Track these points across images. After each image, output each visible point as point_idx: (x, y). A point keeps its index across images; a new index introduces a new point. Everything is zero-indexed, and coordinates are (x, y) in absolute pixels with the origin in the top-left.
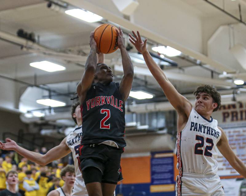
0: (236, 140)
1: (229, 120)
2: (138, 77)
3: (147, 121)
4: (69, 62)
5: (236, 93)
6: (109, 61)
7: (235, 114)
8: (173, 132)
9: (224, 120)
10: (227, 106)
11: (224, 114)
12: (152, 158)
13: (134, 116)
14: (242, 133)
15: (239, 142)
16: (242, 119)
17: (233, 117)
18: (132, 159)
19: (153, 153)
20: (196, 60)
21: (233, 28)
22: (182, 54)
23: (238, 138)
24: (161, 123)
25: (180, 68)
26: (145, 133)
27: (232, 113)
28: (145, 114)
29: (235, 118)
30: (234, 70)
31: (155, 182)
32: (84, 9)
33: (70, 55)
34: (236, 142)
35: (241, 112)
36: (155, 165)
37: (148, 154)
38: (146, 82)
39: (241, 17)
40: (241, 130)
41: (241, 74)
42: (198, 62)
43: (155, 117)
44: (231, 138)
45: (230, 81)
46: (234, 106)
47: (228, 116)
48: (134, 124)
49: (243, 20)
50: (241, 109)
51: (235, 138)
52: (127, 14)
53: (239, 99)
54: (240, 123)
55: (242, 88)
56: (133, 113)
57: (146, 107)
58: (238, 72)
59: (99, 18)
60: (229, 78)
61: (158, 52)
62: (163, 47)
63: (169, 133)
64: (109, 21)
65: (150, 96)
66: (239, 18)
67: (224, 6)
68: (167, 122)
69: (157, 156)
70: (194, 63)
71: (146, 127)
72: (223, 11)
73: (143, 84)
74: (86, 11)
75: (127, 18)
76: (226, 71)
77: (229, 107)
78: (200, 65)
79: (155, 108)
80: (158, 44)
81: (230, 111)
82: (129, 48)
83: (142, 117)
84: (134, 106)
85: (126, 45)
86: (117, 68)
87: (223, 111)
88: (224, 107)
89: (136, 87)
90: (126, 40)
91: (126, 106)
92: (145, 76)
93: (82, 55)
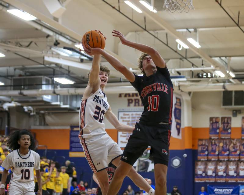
0: (137, 121)
1: (132, 105)
2: (62, 67)
3: (69, 102)
4: (8, 51)
6: (41, 52)
7: (137, 101)
9: (129, 105)
10: (131, 94)
11: (129, 100)
12: (72, 131)
13: (59, 96)
17: (135, 103)
18: (55, 130)
19: (72, 127)
21: (139, 34)
26: (67, 111)
27: (135, 100)
28: (67, 96)
29: (137, 104)
31: (73, 149)
32: (22, 10)
33: (9, 45)
36: (74, 136)
37: (68, 128)
38: (69, 72)
39: (145, 26)
43: (75, 99)
44: (134, 119)
47: (132, 102)
48: (58, 103)
49: (147, 29)
52: (56, 16)
56: (58, 95)
57: (68, 90)
59: (34, 18)
61: (79, 48)
64: (42, 21)
65: (72, 82)
66: (144, 28)
69: (75, 129)
71: (68, 106)
72: (132, 21)
73: (67, 72)
74: (23, 12)
75: (56, 19)
76: (131, 68)
77: (133, 95)
79: (75, 92)
80: (79, 42)
81: (133, 98)
82: (57, 44)
83: (64, 98)
84: (58, 90)
85: (55, 41)
86: (47, 59)
87: (128, 98)
88: (129, 95)
89: (61, 75)
90: (54, 37)
91: (53, 89)
92: (69, 67)
93: (19, 46)
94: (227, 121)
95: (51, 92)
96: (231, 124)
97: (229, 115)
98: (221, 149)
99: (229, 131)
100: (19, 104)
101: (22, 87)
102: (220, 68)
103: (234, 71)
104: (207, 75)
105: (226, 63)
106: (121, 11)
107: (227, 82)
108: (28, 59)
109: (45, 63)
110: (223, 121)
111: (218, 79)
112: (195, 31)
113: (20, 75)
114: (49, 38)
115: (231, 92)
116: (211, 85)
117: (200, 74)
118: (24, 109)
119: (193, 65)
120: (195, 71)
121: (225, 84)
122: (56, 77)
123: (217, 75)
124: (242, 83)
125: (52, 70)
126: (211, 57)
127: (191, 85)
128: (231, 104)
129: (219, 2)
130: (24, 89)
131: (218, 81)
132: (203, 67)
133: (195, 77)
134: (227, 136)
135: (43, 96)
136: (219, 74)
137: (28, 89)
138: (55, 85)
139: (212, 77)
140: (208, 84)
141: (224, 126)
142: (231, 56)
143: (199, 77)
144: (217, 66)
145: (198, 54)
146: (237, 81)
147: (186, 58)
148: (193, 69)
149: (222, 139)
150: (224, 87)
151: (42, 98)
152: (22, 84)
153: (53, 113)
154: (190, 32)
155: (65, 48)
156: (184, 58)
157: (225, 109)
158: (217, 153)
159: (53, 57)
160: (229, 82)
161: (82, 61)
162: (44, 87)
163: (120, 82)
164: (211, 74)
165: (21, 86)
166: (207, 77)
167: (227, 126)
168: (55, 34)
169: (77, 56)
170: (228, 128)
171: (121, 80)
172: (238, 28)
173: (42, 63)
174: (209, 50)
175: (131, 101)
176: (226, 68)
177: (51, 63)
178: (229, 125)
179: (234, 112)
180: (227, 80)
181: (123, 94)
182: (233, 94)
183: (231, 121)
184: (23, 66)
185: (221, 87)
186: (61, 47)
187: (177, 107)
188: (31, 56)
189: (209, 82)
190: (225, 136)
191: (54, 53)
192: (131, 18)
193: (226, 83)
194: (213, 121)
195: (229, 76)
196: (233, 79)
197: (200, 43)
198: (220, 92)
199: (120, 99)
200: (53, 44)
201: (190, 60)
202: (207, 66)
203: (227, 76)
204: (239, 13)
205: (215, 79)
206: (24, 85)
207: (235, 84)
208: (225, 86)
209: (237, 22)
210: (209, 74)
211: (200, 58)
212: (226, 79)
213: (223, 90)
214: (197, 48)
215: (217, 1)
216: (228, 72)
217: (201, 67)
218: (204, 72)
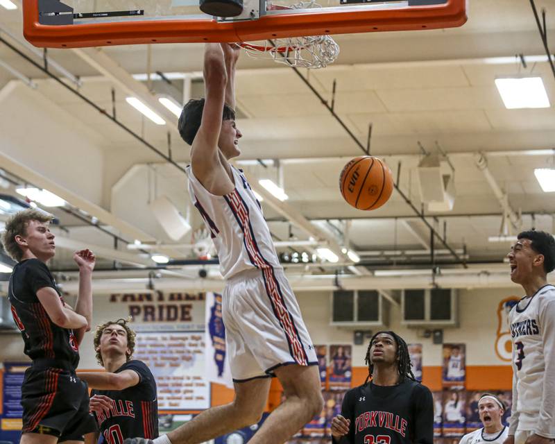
0: (151, 352)
1: (140, 318)
5: (155, 277)
7: (149, 310)
10: (137, 296)
11: (132, 308)
12: (7, 373)
14: (160, 342)
15: (155, 355)
16: (161, 319)
17: (146, 313)
19: (8, 365)
20: (90, 217)
21: (155, 170)
22: (67, 205)
23: (153, 349)
25: (62, 228)
27: (146, 308)
29: (149, 317)
30: (153, 240)
31: (11, 414)
34: (150, 356)
35: (161, 308)
36: (11, 385)
37: (1, 366)
39: (170, 152)
40: (159, 336)
41: (164, 247)
42: (94, 220)
44: (142, 349)
45: (145, 256)
46: (149, 297)
47: (138, 313)
49: (174, 159)
50: (161, 303)
51: (149, 348)
53: (158, 285)
54: (158, 325)
55: (165, 268)
58: (159, 242)
60: (143, 251)
61: (26, 197)
62: (37, 189)
65: (8, 269)
66: (167, 155)
67: (143, 132)
69: (15, 369)
70: (87, 221)
72: (142, 140)
76: (139, 240)
77: (141, 297)
78: (97, 225)
80: (27, 184)
81: (141, 304)
87: (130, 303)
88: (132, 297)
94: (343, 354)
96: (350, 359)
97: (347, 340)
98: (330, 412)
99: (348, 374)
102: (329, 242)
103: (357, 249)
104: (300, 257)
105: (341, 233)
106: (118, 119)
107: (343, 272)
110: (334, 354)
111: (323, 265)
112: (277, 164)
115: (351, 293)
116: (310, 277)
117: (286, 254)
121: (339, 275)
123: (321, 257)
124: (373, 273)
126: (309, 219)
128: (351, 319)
129: (330, 105)
131: (322, 271)
132: (293, 241)
134: (342, 386)
136: (327, 255)
139: (310, 261)
140: (302, 275)
141: (336, 365)
142: (351, 218)
143: (283, 261)
144: (322, 239)
145: (282, 212)
146: (363, 271)
149: (332, 391)
150: (336, 282)
154: (265, 166)
157: (339, 328)
158: (322, 421)
160: (348, 271)
163: (115, 269)
164: (310, 255)
166: (300, 262)
167: (343, 365)
170: (344, 368)
171: (117, 266)
174: (303, 205)
175: (135, 310)
176: (340, 242)
178: (347, 362)
179: (358, 334)
180: (343, 269)
181: (119, 295)
182: (356, 297)
183: (350, 353)
185: (331, 283)
189: (305, 272)
190: (339, 386)
192: (140, 135)
193: (341, 274)
195: (348, 260)
196: (356, 265)
197: (288, 190)
198: (326, 293)
199: (113, 304)
202: (300, 239)
203: (343, 260)
204: (370, 128)
205: (318, 265)
207: (360, 277)
208: (339, 280)
209: (365, 147)
210: (305, 258)
211: (284, 220)
212: (341, 267)
213: (335, 288)
214: (279, 201)
215: (324, 103)
216: (344, 251)
217: (289, 241)
218: (295, 251)
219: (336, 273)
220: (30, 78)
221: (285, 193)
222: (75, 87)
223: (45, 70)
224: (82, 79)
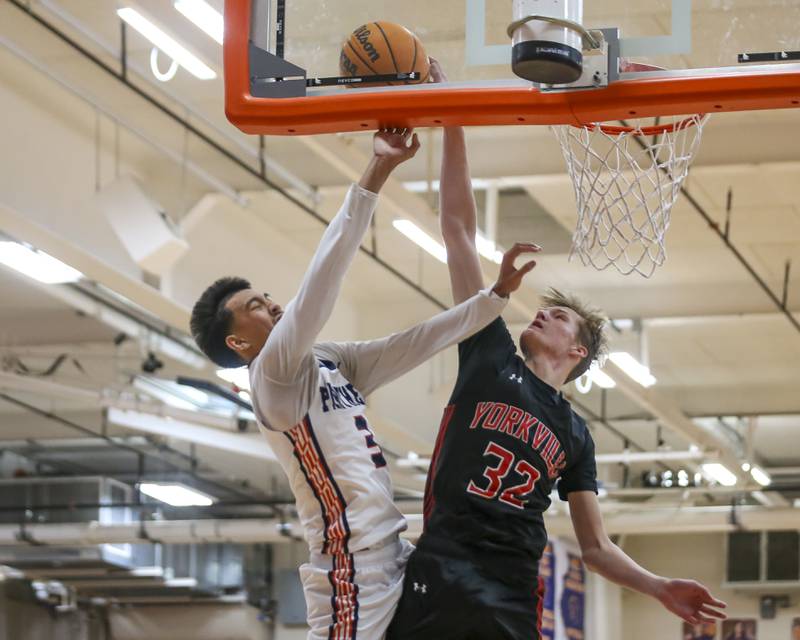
2: (172, 445)
3: (193, 567)
6: (95, 395)
8: (264, 602)
13: (158, 548)
24: (231, 573)
26: (186, 599)
28: (187, 547)
32: (28, 245)
38: (194, 463)
43: (214, 556)
48: (156, 571)
52: (153, 269)
56: (154, 542)
57: (192, 527)
59: (74, 275)
61: (233, 384)
63: (253, 602)
64: (102, 286)
65: (205, 500)
67: (420, 277)
68: (248, 575)
71: (190, 582)
72: (418, 289)
73: (186, 465)
74: (35, 250)
75: (151, 280)
76: (416, 452)
79: (218, 535)
82: (152, 366)
83: (178, 554)
84: (158, 525)
85: (145, 355)
86: (117, 417)
89: (167, 474)
90: (143, 343)
91: (137, 523)
92: (193, 446)
93: (19, 373)
94: (743, 633)
95: (133, 534)
97: (750, 611)
100: (17, 574)
101: (29, 513)
102: (721, 453)
103: (766, 463)
104: (675, 478)
105: (741, 439)
106: (380, 255)
107: (744, 501)
108: (50, 416)
109: (109, 432)
110: (729, 634)
111: (712, 490)
112: (638, 326)
113: (20, 474)
114: (125, 346)
115: (756, 535)
116: (690, 510)
117: (653, 473)
118: (33, 591)
119: (627, 444)
120: (635, 464)
121: (737, 507)
122: (149, 481)
123: (708, 478)
124: (792, 503)
125: (134, 456)
126: (689, 415)
127: (621, 512)
128: (755, 577)
129: (722, 229)
130: (34, 521)
131: (710, 500)
132: (664, 451)
133: (634, 485)
135: (100, 545)
136: (719, 474)
137: (50, 521)
138: (145, 508)
139: (692, 484)
140: (679, 507)
142: (756, 414)
143: (647, 484)
144: (711, 449)
145: (646, 406)
146: (776, 499)
147: (603, 420)
148: (628, 457)
150: (733, 519)
151: (100, 552)
152: (28, 503)
153: (137, 605)
154: (618, 330)
155: (182, 381)
156: (596, 419)
157: (737, 592)
159: (138, 410)
160: (751, 501)
161: (243, 426)
162: (107, 517)
164: (691, 475)
165: (24, 509)
166: (675, 485)
168: (145, 331)
169: (226, 409)
172: (781, 317)
173: (98, 431)
174: (680, 393)
176: (740, 453)
177: (129, 433)
179: (768, 602)
180: (743, 496)
182: (764, 541)
183: (754, 632)
184: (29, 440)
185: (724, 519)
186: (168, 378)
187: (573, 586)
188: (59, 407)
189: (682, 501)
191: (144, 397)
192: (416, 283)
193: (740, 504)
194: (693, 633)
195: (752, 483)
196: (765, 490)
197: (655, 369)
198: (718, 535)
200: (137, 366)
201: (617, 425)
202: (676, 449)
203: (744, 482)
204: (788, 268)
205: (703, 490)
206: (36, 509)
207: (770, 509)
208: (737, 514)
209: (780, 297)
210: (683, 479)
211: (650, 418)
212: (740, 493)
213: (730, 528)
214: (642, 387)
215: (714, 226)
216: (746, 467)
217: (656, 451)
218: (667, 468)
219: (734, 502)
220: (238, 190)
221: (651, 373)
222: (309, 204)
223: (262, 177)
224: (323, 192)
